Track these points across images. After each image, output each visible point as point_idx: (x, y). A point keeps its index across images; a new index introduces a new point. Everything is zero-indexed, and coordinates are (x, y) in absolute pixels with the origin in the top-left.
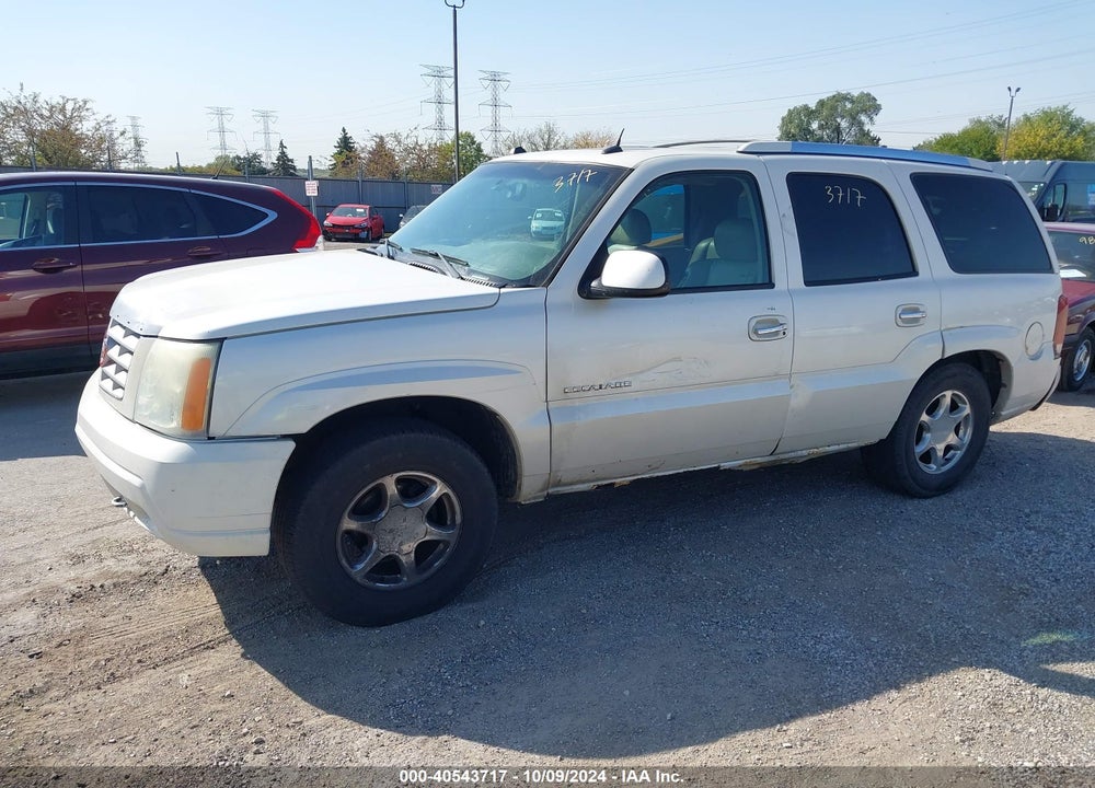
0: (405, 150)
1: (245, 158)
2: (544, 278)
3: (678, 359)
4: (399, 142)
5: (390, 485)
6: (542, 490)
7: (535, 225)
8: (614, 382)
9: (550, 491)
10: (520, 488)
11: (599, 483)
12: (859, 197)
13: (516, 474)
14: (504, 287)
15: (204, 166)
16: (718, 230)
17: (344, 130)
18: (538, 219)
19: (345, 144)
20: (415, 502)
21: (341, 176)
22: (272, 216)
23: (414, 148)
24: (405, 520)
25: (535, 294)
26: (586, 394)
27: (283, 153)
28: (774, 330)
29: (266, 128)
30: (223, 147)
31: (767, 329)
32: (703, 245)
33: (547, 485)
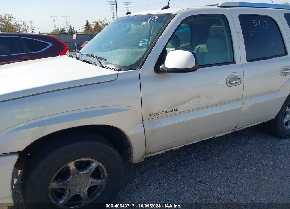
0: (103, 25)
1: (60, 30)
2: (138, 65)
3: (198, 97)
4: (101, 23)
5: (72, 166)
6: (143, 157)
7: (141, 44)
8: (171, 109)
9: (146, 156)
10: (133, 158)
11: (167, 150)
12: (266, 24)
13: (131, 152)
14: (120, 70)
15: (50, 33)
16: (208, 41)
17: (87, 21)
18: (142, 43)
19: (88, 24)
20: (84, 171)
21: (87, 33)
22: (51, 45)
23: (106, 24)
24: (81, 179)
25: (135, 73)
26: (159, 116)
27: (71, 28)
28: (236, 82)
29: (66, 21)
30: (55, 27)
31: (234, 81)
32: (197, 47)
33: (145, 154)
